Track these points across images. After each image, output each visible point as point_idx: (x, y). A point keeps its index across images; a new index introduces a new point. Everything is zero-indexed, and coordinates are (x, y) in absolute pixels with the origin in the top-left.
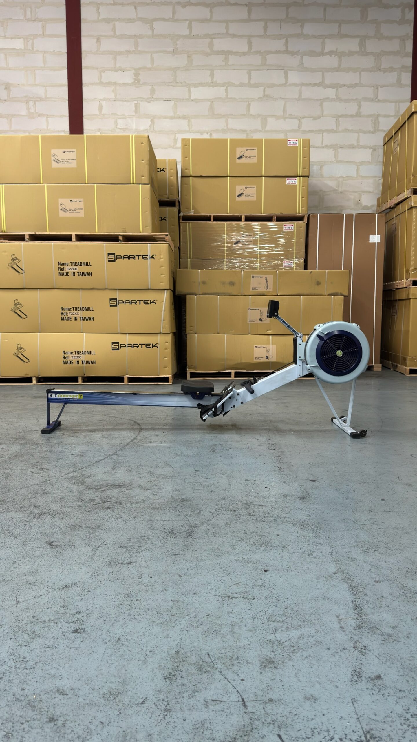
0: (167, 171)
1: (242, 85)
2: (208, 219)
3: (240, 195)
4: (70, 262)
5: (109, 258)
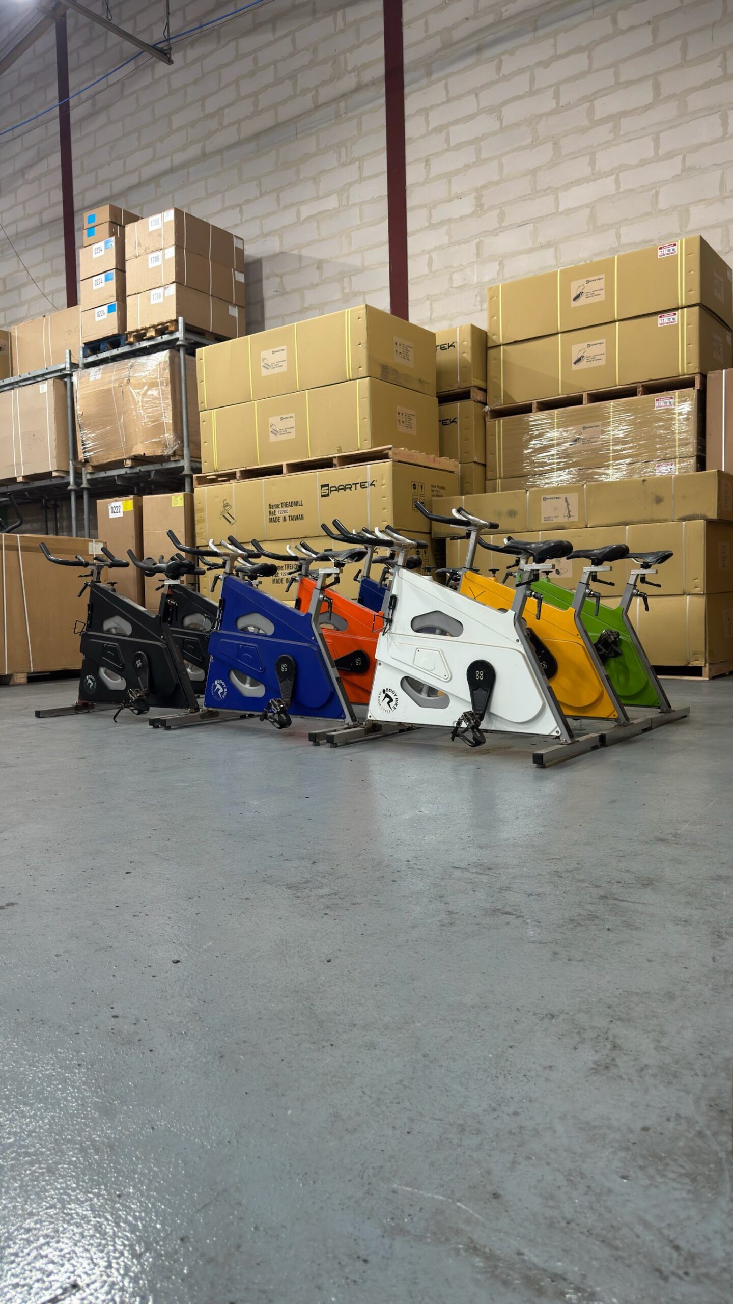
0: (457, 345)
1: (643, 163)
2: (526, 409)
3: (579, 360)
4: (279, 503)
5: (322, 491)
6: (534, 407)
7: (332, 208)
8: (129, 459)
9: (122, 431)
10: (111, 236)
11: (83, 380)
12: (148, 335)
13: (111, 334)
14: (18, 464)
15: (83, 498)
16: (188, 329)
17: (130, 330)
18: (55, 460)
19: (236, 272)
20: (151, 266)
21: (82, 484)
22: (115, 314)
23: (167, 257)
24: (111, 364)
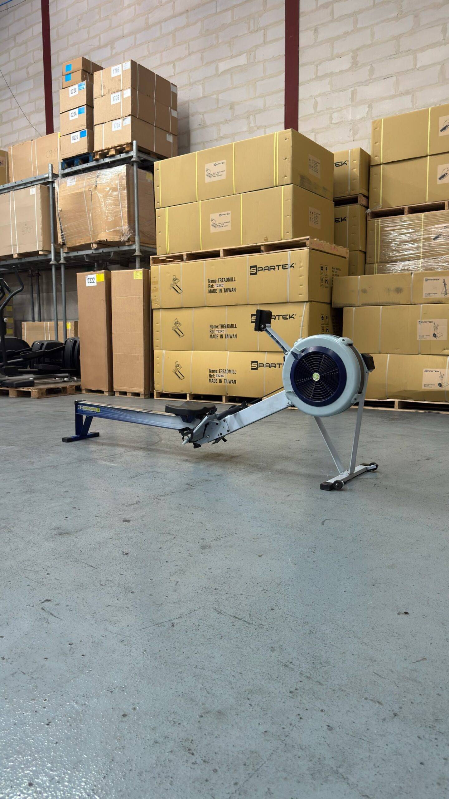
0: (349, 163)
2: (400, 212)
4: (217, 279)
5: (251, 271)
6: (406, 210)
7: (242, 64)
8: (95, 243)
9: (90, 222)
10: (83, 80)
11: (61, 186)
12: (110, 153)
13: (82, 153)
14: (15, 245)
15: (61, 269)
16: (140, 150)
17: (97, 150)
18: (41, 242)
19: (172, 110)
20: (113, 103)
21: (60, 260)
22: (85, 139)
23: (125, 96)
24: (82, 174)
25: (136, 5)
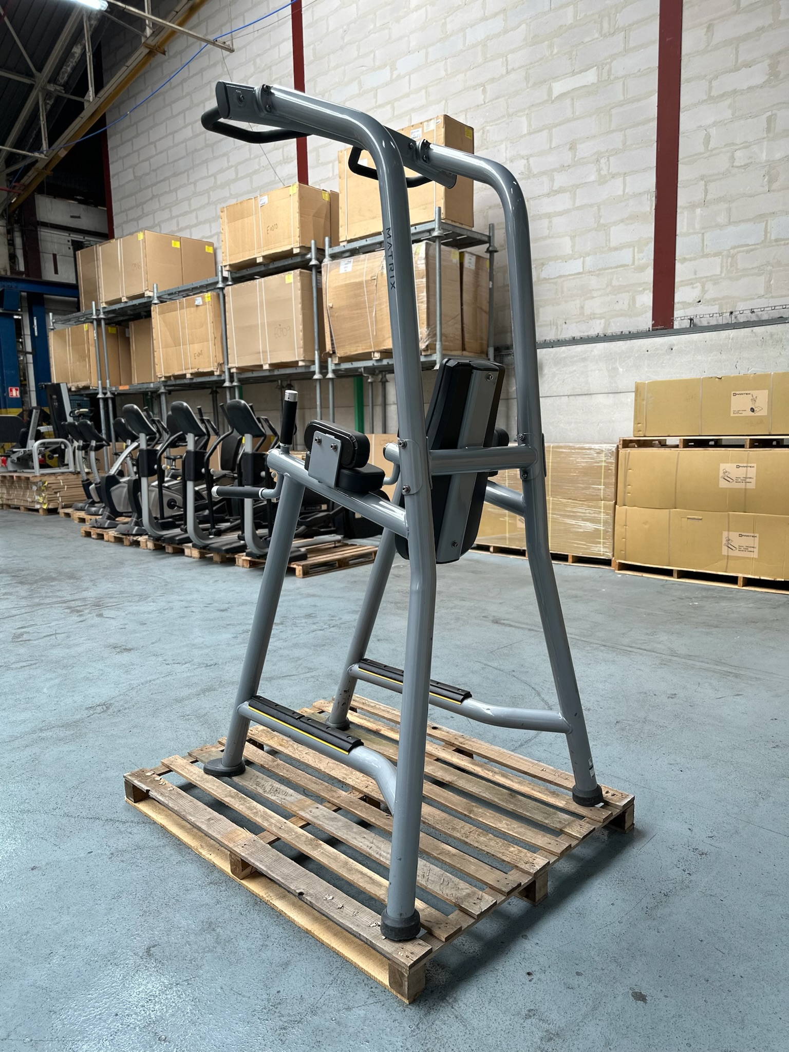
7: (589, 84)
8: (377, 352)
9: (372, 324)
18: (302, 350)
25: (428, 6)
